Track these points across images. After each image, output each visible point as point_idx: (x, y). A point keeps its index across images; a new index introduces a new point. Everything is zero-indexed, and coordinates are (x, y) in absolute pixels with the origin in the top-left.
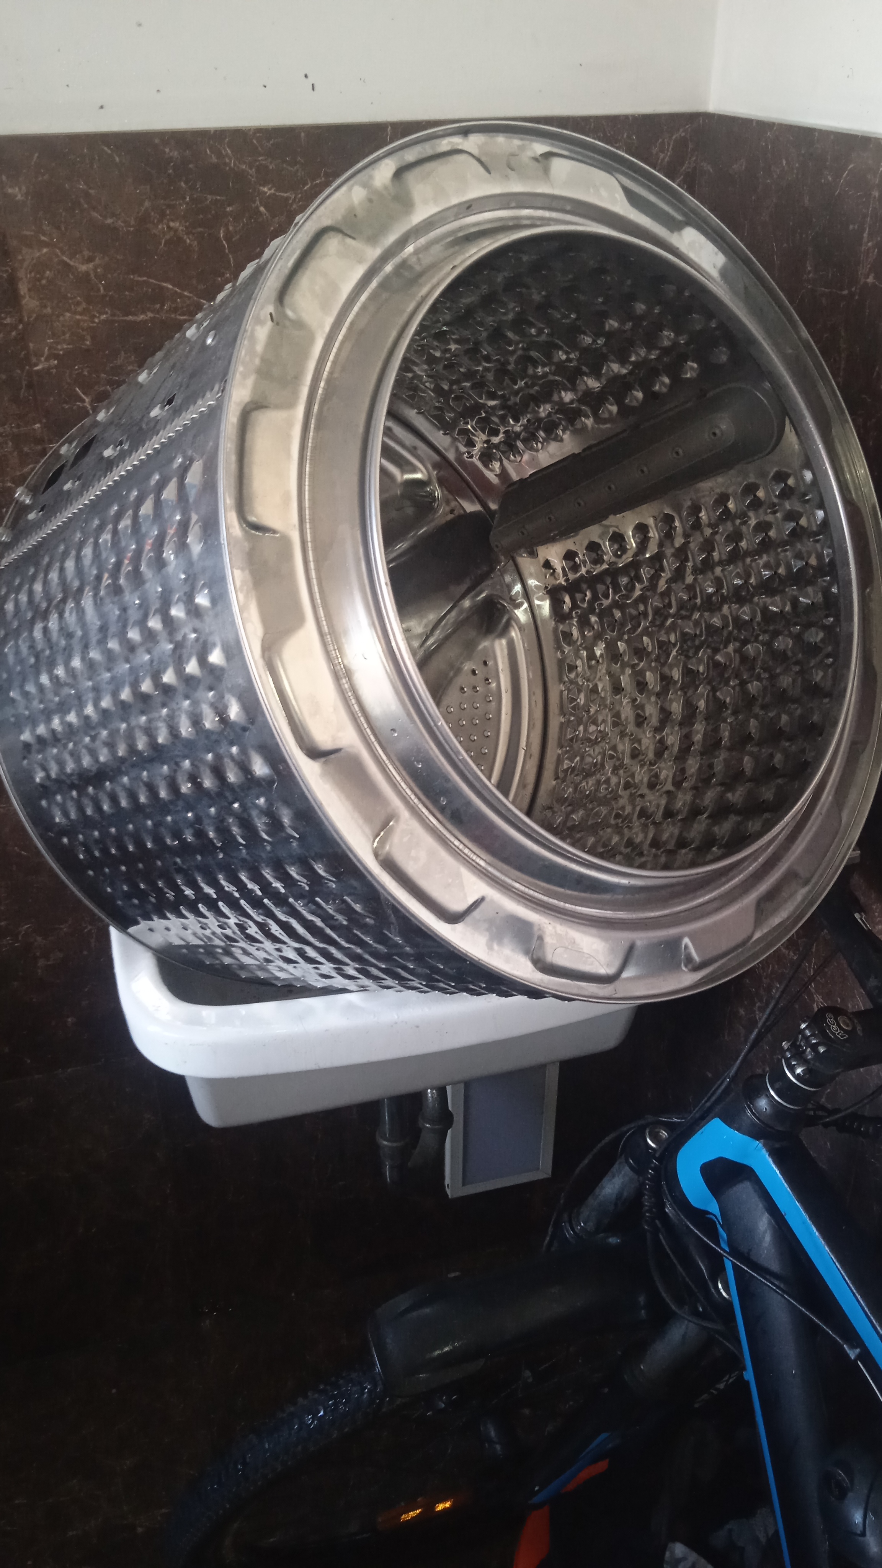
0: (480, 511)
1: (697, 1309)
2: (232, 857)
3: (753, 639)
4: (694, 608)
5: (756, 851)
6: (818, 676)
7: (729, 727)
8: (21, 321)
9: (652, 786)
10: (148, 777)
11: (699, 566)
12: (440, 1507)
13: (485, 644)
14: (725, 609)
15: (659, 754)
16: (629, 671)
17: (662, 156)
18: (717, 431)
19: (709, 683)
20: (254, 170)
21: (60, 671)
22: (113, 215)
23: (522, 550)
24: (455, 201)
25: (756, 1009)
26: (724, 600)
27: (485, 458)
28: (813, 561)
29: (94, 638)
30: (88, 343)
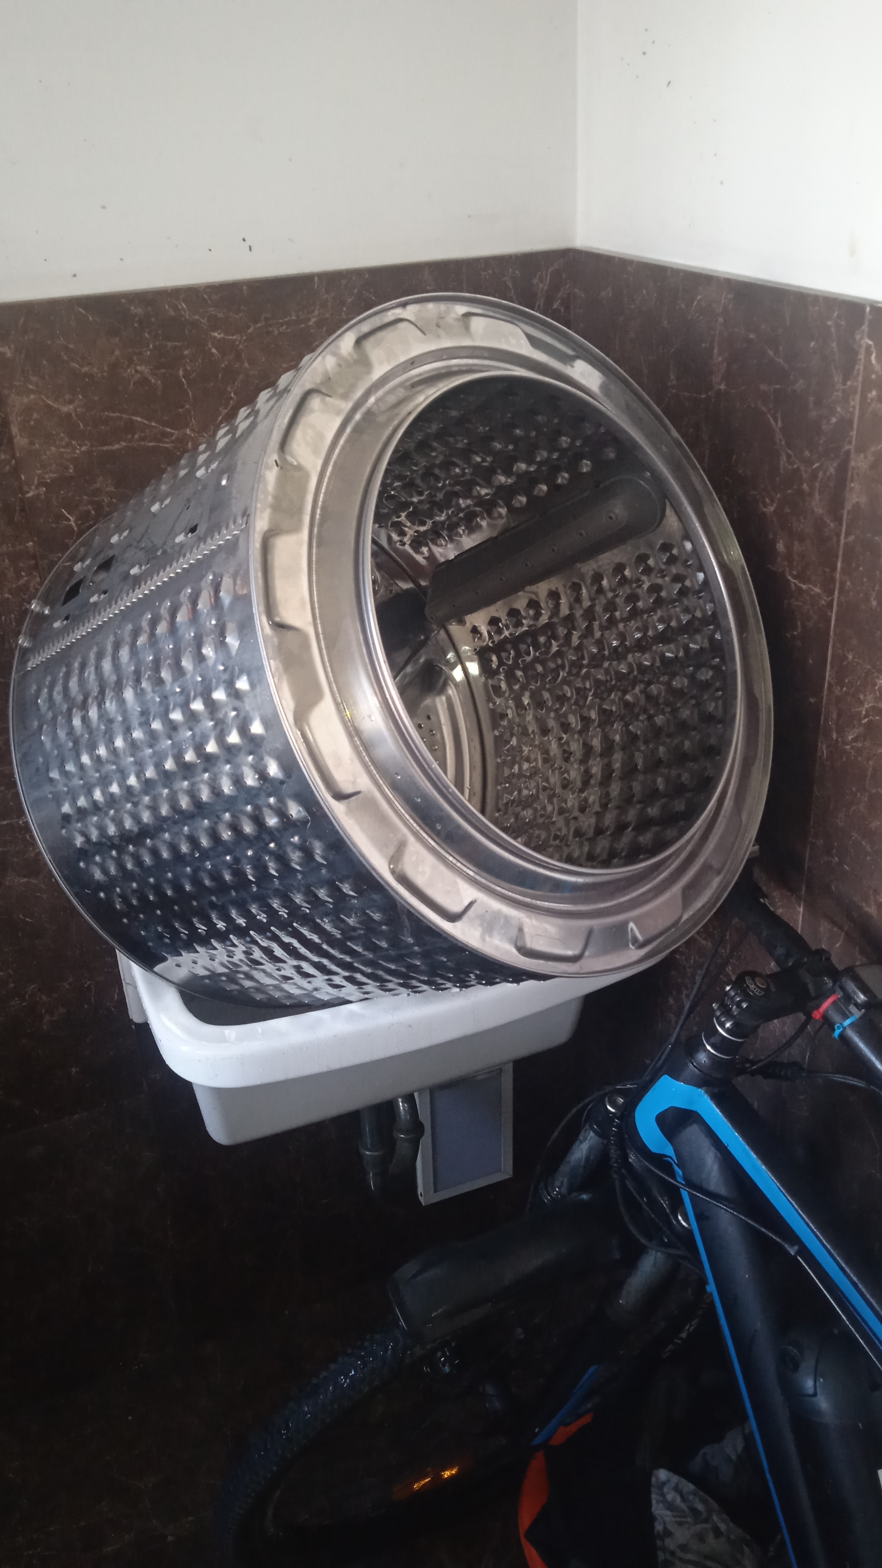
0: (412, 588)
1: (663, 1241)
2: (267, 889)
3: (655, 680)
4: (604, 658)
5: (675, 851)
6: (711, 707)
7: (642, 755)
8: (13, 456)
9: (582, 810)
10: (190, 831)
11: (605, 624)
12: (447, 1474)
13: (428, 701)
14: (630, 657)
15: (586, 784)
16: (552, 715)
17: (541, 286)
18: (613, 515)
19: (621, 720)
20: (205, 319)
21: (102, 751)
22: (89, 364)
23: (452, 620)
24: (402, 359)
25: (683, 996)
26: (628, 650)
27: (415, 544)
28: (698, 614)
29: (135, 720)
30: (71, 471)
